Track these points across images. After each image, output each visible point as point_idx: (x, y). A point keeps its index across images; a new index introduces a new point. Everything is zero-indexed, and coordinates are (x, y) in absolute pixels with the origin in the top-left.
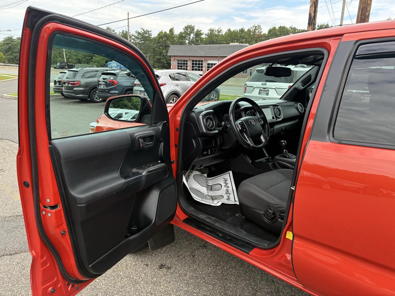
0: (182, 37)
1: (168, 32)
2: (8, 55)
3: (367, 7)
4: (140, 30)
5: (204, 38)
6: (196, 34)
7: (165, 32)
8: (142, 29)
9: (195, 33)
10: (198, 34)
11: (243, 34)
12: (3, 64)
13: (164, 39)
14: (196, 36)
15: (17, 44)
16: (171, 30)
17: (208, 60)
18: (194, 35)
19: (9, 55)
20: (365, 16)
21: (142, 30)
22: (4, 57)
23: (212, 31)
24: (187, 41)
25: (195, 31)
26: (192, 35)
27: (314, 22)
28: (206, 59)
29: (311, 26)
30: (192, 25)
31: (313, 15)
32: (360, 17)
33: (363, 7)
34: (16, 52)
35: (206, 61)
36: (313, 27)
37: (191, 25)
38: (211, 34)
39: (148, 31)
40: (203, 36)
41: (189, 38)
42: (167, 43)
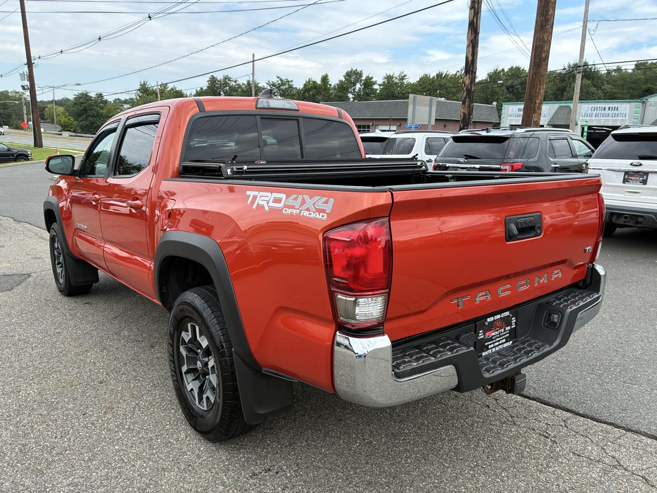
0: (343, 88)
1: (319, 82)
2: (81, 121)
3: (543, 45)
4: (275, 80)
5: (377, 90)
6: (364, 84)
7: (314, 82)
8: (278, 77)
9: (363, 81)
10: (368, 83)
11: (444, 81)
12: (74, 134)
13: (311, 93)
14: (365, 87)
15: (95, 104)
16: (325, 79)
17: (377, 125)
18: (361, 86)
19: (83, 120)
20: (540, 59)
21: (278, 80)
22: (75, 123)
23: (389, 78)
24: (350, 96)
25: (364, 78)
26: (358, 86)
27: (473, 69)
28: (375, 123)
29: (468, 75)
30: (359, 70)
31: (470, 58)
32: (533, 60)
33: (537, 46)
34: (93, 116)
35: (374, 126)
36: (471, 76)
37: (356, 70)
38: (388, 83)
39: (288, 81)
40: (376, 87)
41: (354, 90)
42: (317, 98)
